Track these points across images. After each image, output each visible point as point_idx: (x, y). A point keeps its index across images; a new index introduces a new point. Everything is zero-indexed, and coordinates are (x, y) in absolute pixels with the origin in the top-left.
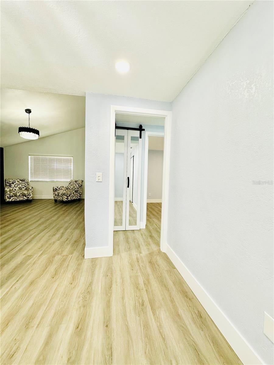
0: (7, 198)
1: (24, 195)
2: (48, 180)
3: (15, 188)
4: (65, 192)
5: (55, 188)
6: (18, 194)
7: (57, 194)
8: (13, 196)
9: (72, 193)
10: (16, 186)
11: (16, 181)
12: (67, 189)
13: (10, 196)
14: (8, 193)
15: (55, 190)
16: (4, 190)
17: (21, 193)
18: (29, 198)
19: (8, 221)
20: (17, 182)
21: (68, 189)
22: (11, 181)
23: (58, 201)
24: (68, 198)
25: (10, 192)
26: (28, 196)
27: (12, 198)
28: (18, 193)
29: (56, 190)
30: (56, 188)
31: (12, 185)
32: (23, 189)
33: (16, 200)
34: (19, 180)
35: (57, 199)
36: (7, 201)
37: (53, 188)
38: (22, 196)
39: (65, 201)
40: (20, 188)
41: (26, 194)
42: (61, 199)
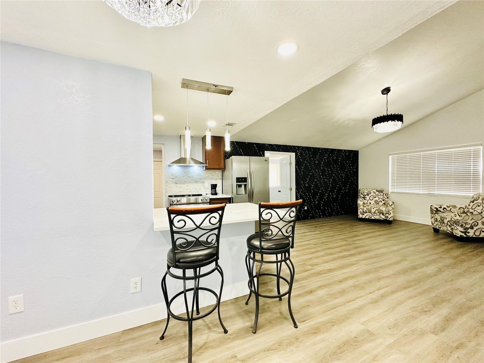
0: (359, 213)
1: (381, 213)
2: (421, 192)
3: (370, 201)
4: (458, 217)
5: (435, 208)
6: (373, 211)
7: (439, 219)
8: (366, 212)
10: (371, 199)
11: (372, 192)
12: (464, 212)
13: (363, 211)
14: (362, 207)
15: (435, 211)
16: (357, 203)
17: (376, 209)
18: (388, 217)
19: (356, 248)
20: (372, 194)
21: (469, 214)
22: (365, 191)
23: (440, 232)
24: (466, 232)
25: (364, 207)
26: (387, 215)
27: (365, 214)
28: (373, 208)
30: (438, 207)
31: (366, 196)
32: (381, 204)
33: (370, 217)
34: (375, 191)
35: (439, 229)
36: (360, 218)
37: (431, 208)
38: (379, 214)
39: (459, 236)
40: (376, 202)
41: (383, 211)
42: (449, 231)
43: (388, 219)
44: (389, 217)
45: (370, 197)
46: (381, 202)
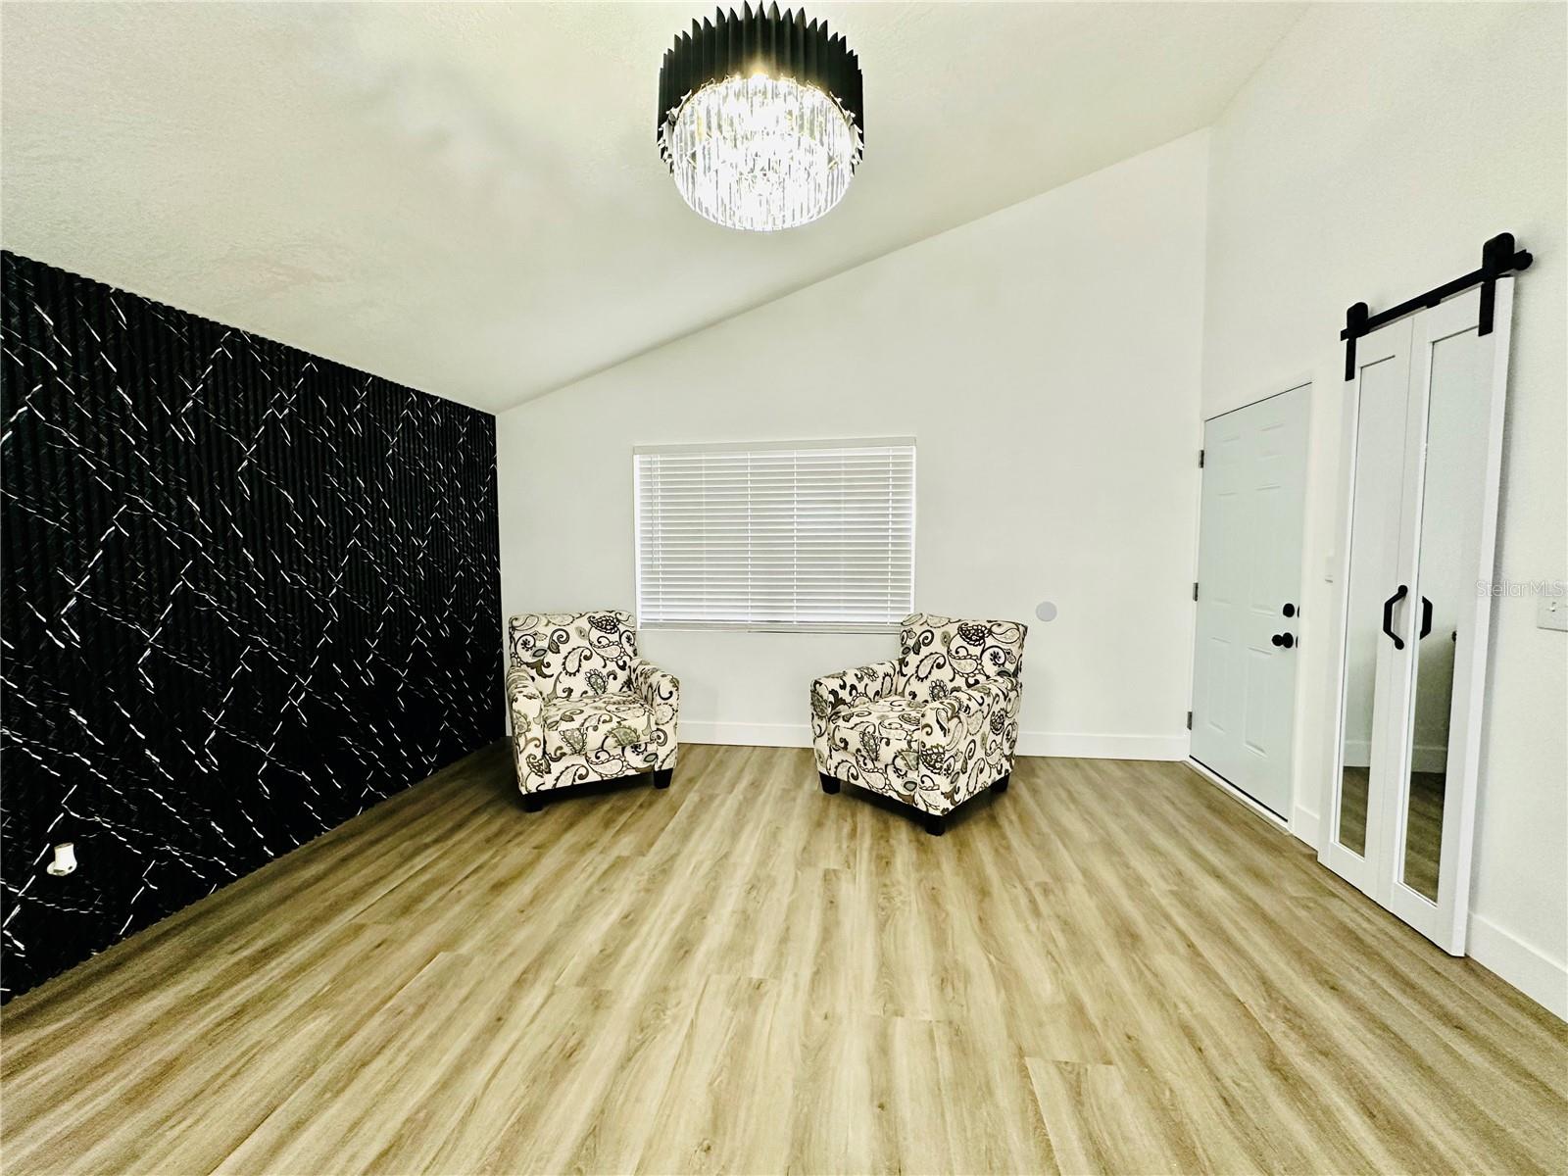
0: (523, 768)
3: (567, 682)
5: (833, 692)
6: (594, 740)
7: (855, 742)
8: (562, 755)
9: (978, 738)
10: (572, 667)
11: (571, 629)
13: (544, 753)
14: (536, 731)
15: (828, 704)
17: (608, 727)
18: (657, 757)
22: (541, 629)
24: (954, 789)
25: (548, 725)
26: (652, 748)
27: (556, 767)
28: (595, 729)
29: (834, 706)
30: (835, 684)
31: (550, 657)
32: (614, 686)
33: (581, 777)
34: (584, 623)
35: (852, 781)
36: (530, 794)
37: (814, 692)
38: (619, 751)
39: (938, 813)
40: (593, 680)
41: (639, 732)
42: (897, 792)
43: (656, 769)
44: (661, 758)
45: (566, 658)
46: (615, 678)
